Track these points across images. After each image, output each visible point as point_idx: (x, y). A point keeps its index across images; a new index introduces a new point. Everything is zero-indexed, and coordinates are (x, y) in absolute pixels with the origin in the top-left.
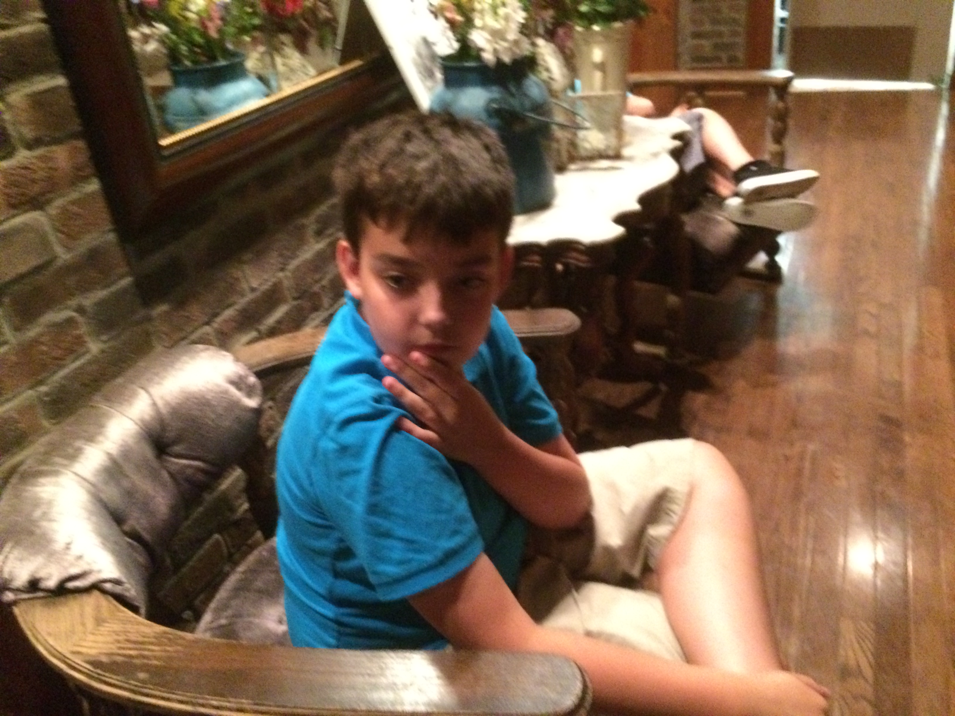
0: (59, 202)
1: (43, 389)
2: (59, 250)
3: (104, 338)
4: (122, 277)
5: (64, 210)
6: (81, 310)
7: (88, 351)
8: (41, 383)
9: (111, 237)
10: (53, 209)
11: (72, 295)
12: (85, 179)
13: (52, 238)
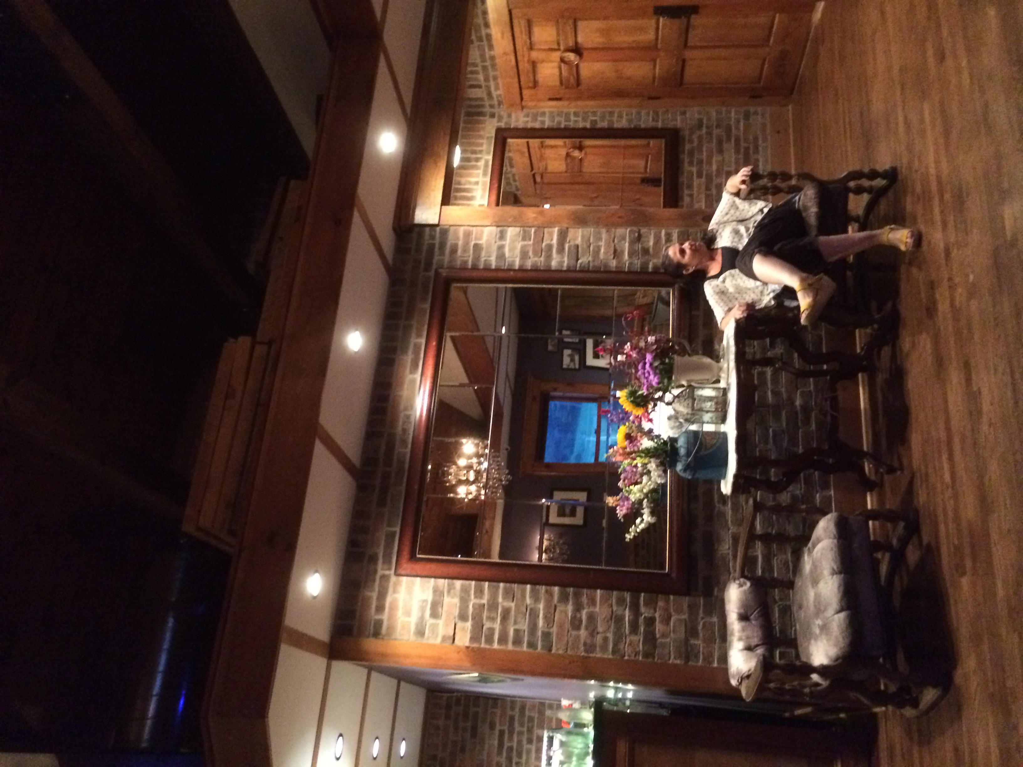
0: (672, 610)
1: (717, 641)
2: (683, 617)
3: (714, 615)
4: (700, 601)
5: (674, 610)
6: (703, 618)
7: (715, 622)
8: (716, 640)
9: (687, 598)
10: (673, 613)
11: (697, 619)
12: (669, 599)
13: (680, 617)
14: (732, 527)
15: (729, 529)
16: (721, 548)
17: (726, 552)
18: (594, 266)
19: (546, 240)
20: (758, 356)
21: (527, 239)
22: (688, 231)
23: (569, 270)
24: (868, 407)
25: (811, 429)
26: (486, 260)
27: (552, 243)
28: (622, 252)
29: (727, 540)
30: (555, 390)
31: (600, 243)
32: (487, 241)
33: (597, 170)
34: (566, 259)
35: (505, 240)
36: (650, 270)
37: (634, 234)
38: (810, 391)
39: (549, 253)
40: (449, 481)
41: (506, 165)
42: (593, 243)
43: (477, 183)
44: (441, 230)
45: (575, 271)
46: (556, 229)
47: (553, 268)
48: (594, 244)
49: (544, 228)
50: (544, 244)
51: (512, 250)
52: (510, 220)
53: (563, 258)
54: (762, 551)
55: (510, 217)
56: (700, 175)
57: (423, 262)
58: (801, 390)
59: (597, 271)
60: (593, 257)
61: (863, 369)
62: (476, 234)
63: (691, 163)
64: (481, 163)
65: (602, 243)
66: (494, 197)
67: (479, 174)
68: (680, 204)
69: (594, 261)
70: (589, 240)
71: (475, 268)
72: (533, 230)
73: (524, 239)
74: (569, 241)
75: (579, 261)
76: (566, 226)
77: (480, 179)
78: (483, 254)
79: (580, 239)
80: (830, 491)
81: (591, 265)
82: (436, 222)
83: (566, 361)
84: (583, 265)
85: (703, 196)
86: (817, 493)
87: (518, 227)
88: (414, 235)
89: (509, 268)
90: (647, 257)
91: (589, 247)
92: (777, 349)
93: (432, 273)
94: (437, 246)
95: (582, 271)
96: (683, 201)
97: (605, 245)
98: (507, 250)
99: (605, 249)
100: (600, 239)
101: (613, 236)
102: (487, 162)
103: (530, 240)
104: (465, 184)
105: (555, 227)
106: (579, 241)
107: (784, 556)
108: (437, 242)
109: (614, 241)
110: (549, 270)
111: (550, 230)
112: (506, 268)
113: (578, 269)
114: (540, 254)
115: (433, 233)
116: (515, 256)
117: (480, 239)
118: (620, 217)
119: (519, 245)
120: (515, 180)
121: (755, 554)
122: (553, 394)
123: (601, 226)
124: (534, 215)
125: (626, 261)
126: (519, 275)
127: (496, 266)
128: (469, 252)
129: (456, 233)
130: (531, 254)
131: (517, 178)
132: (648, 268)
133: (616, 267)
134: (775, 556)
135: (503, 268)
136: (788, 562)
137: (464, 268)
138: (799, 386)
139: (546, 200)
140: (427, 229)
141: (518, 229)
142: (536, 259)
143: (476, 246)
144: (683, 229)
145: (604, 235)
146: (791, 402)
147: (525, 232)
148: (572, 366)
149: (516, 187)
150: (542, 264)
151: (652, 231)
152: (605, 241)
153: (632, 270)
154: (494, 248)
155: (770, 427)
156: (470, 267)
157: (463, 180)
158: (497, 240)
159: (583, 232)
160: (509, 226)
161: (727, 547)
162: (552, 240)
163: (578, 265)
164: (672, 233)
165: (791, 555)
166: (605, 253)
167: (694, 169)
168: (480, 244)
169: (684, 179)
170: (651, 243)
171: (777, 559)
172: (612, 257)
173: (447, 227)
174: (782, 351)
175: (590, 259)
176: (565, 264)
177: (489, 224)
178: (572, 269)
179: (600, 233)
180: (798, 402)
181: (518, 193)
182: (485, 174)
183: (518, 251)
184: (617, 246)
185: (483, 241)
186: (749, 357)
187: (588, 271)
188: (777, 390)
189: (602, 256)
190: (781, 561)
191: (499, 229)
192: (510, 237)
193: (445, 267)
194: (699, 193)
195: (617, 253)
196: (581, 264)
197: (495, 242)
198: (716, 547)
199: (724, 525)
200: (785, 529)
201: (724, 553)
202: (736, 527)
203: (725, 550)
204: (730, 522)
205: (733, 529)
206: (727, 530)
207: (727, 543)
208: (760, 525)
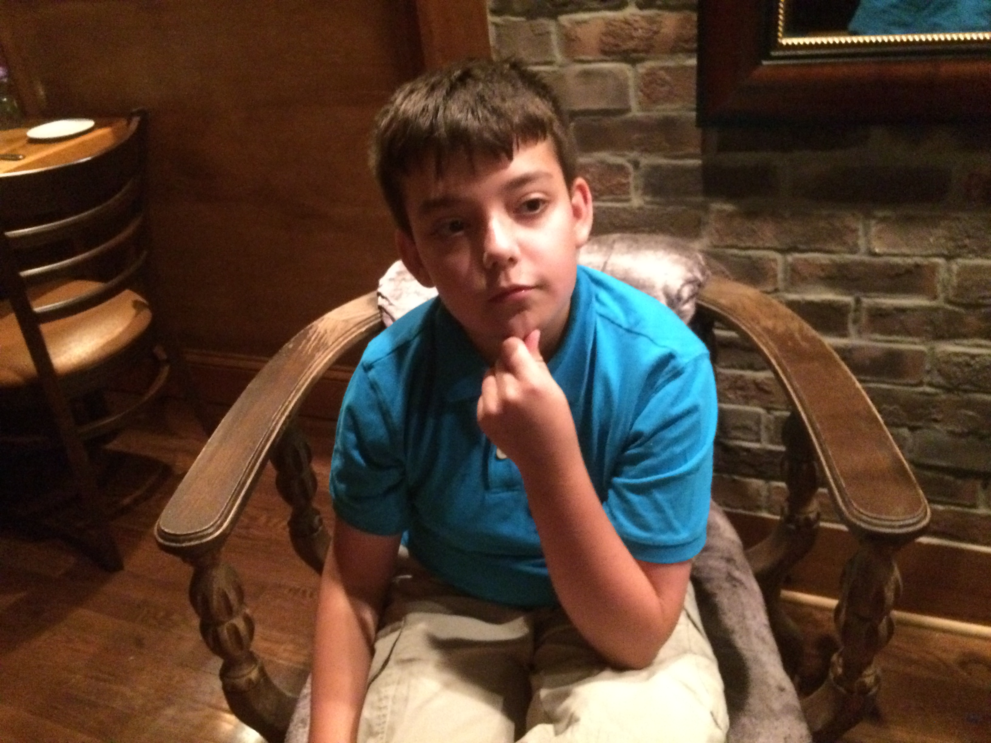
7: (628, 201)
14: (955, 267)
15: (949, 258)
198: (880, 214)
199: (967, 241)
200: (936, 421)
201: (858, 237)
202: (955, 281)
203: (869, 242)
204: (979, 261)
205: (949, 270)
206: (946, 252)
207: (895, 251)
208: (956, 354)
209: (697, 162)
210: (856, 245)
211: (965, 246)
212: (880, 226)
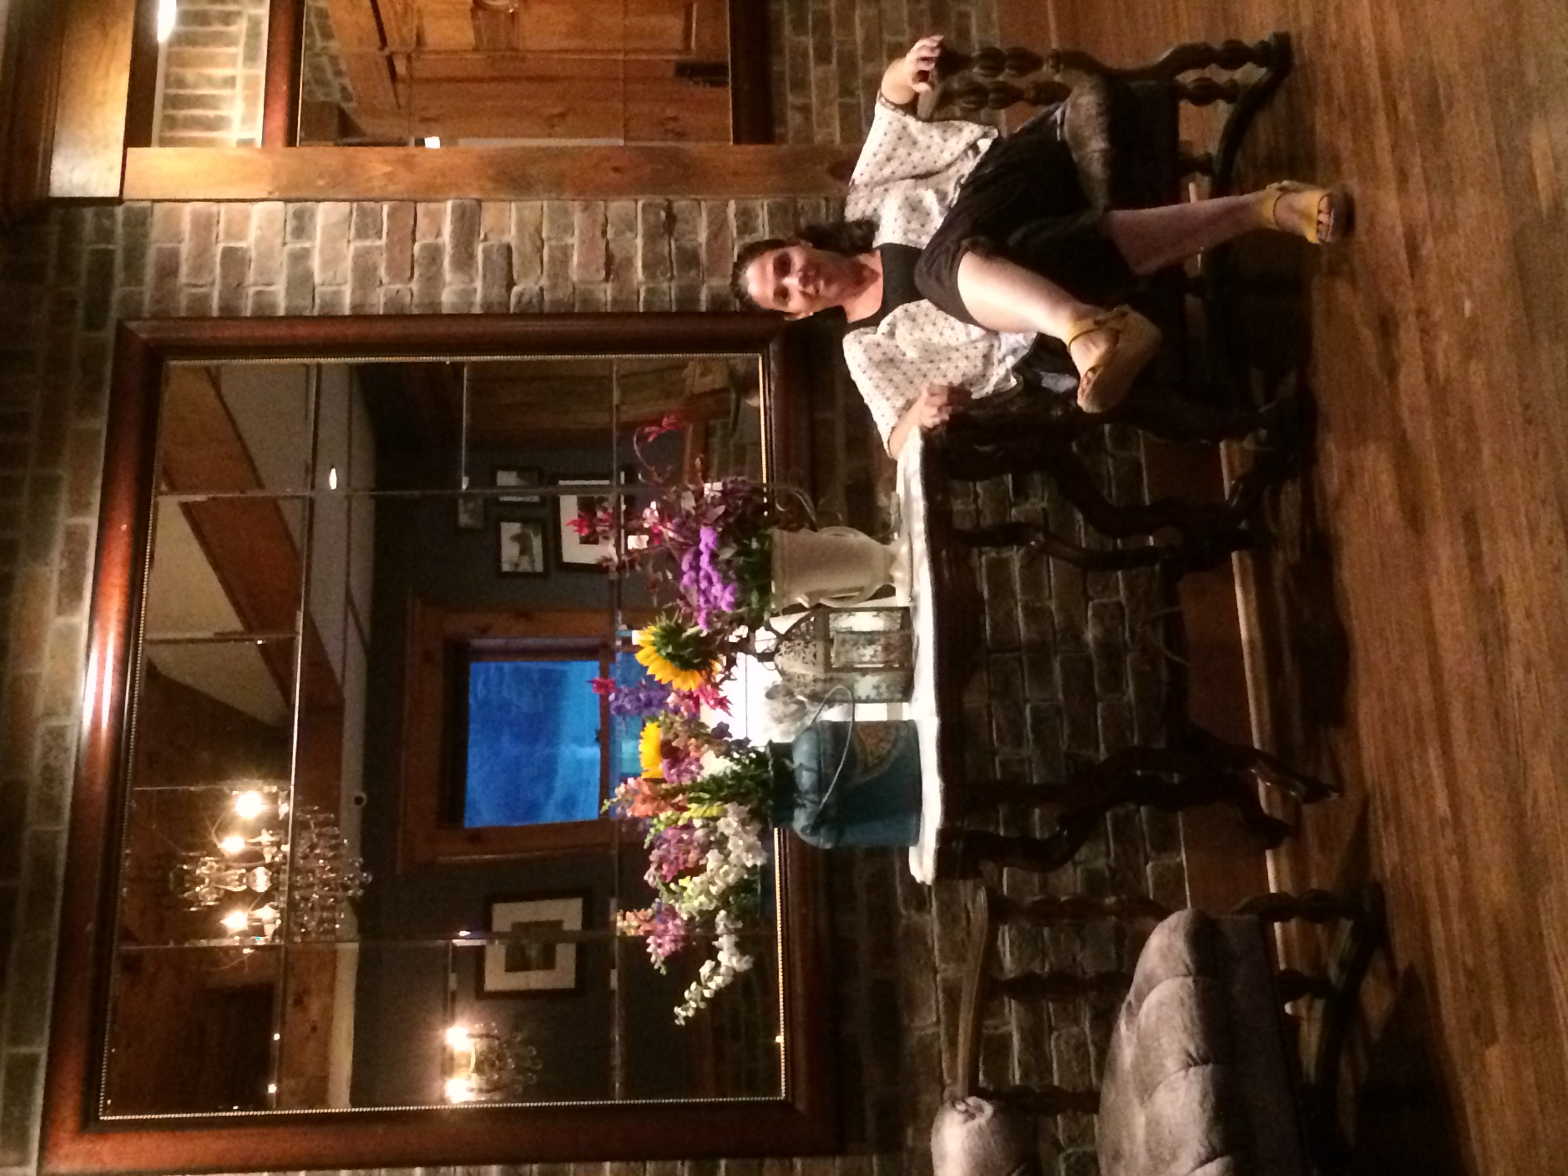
14: (943, 966)
15: (936, 971)
16: (917, 1023)
17: (930, 1031)
18: (552, 302)
19: (424, 236)
20: (987, 520)
21: (372, 232)
22: (795, 202)
23: (488, 314)
24: (1257, 634)
25: (1126, 698)
26: (259, 293)
27: (440, 241)
28: (629, 261)
29: (933, 1002)
30: (484, 632)
31: (570, 240)
32: (259, 241)
33: (554, 43)
34: (479, 284)
35: (310, 238)
36: (703, 308)
37: (657, 215)
38: (1119, 604)
39: (434, 269)
40: (196, 900)
41: (310, 34)
42: (549, 239)
43: (230, 82)
44: (128, 211)
45: (506, 316)
46: (449, 204)
47: (445, 310)
48: (553, 243)
49: (416, 202)
50: (417, 247)
51: (328, 264)
52: (321, 183)
53: (472, 281)
54: (1019, 1020)
55: (321, 176)
56: (823, 57)
57: (81, 303)
58: (1096, 601)
59: (564, 314)
60: (549, 276)
61: (1241, 542)
62: (229, 222)
63: (799, 25)
64: (240, 28)
65: (574, 240)
66: (279, 120)
67: (234, 57)
68: (778, 131)
69: (554, 287)
70: (539, 231)
71: (229, 314)
72: (386, 208)
73: (361, 234)
74: (486, 239)
75: (516, 290)
76: (475, 196)
77: (239, 71)
78: (251, 276)
79: (513, 230)
80: (1179, 854)
81: (547, 297)
82: (112, 191)
83: (510, 551)
84: (526, 299)
85: (835, 111)
86: (1146, 863)
87: (344, 200)
88: (53, 231)
89: (326, 311)
90: (693, 273)
91: (540, 249)
92: (1033, 500)
93: (109, 334)
94: (119, 259)
95: (522, 315)
96: (783, 122)
97: (583, 242)
98: (316, 263)
99: (580, 254)
100: (568, 229)
101: (601, 219)
102: (255, 23)
103: (379, 235)
104: (196, 86)
105: (445, 200)
106: (511, 237)
107: (1075, 1030)
108: (118, 247)
109: (604, 233)
110: (435, 316)
111: (433, 206)
112: (316, 313)
113: (512, 310)
114: (409, 274)
115: (106, 223)
116: (339, 279)
117: (241, 237)
118: (616, 169)
119: (349, 251)
120: (338, 73)
121: (1003, 1030)
122: (477, 643)
123: (567, 195)
124: (388, 169)
125: (639, 284)
126: (352, 331)
127: (287, 308)
128: (212, 271)
129: (172, 220)
130: (382, 272)
131: (343, 66)
132: (697, 301)
133: (615, 301)
134: (1051, 1029)
135: (307, 313)
136: (1084, 1045)
137: (199, 316)
138: (1091, 592)
139: (430, 123)
140: (89, 214)
141: (344, 207)
142: (399, 286)
143: (229, 253)
144: (780, 199)
145: (578, 218)
146: (1074, 633)
147: (362, 213)
148: (525, 566)
149: (343, 89)
150: (416, 300)
151: (703, 204)
152: (581, 233)
153: (656, 308)
154: (282, 258)
155: (1026, 701)
156: (215, 313)
157: (190, 74)
158: (288, 238)
159: (519, 210)
160: (318, 201)
161: (935, 1019)
162: (438, 234)
163: (513, 300)
164: (754, 209)
165: (1091, 1025)
166: (581, 265)
167: (809, 42)
168: (242, 248)
169: (783, 66)
170: (703, 237)
171: (1058, 1038)
172: (603, 273)
173: (147, 204)
174: (1045, 504)
175: (544, 282)
176: (478, 298)
177: (264, 195)
178: (496, 309)
179: (566, 213)
180: (1090, 635)
181: (348, 107)
182: (250, 58)
183: (347, 265)
184: (612, 246)
185: (249, 242)
186: (964, 524)
187: (541, 315)
188: (1038, 605)
189: (575, 274)
190: (1067, 1043)
191: (291, 207)
192: (324, 228)
193: (146, 314)
194: (824, 103)
195: (614, 267)
196: (521, 295)
197: (284, 244)
198: (906, 1021)
199: (922, 962)
200: (1074, 960)
201: (927, 1035)
202: (952, 965)
203: (928, 1026)
204: (936, 952)
205: (945, 970)
206: (931, 975)
207: (934, 1007)
208: (1012, 954)
209: (875, 1159)
210: (933, 1034)
211: (926, 964)
212: (916, 1020)
